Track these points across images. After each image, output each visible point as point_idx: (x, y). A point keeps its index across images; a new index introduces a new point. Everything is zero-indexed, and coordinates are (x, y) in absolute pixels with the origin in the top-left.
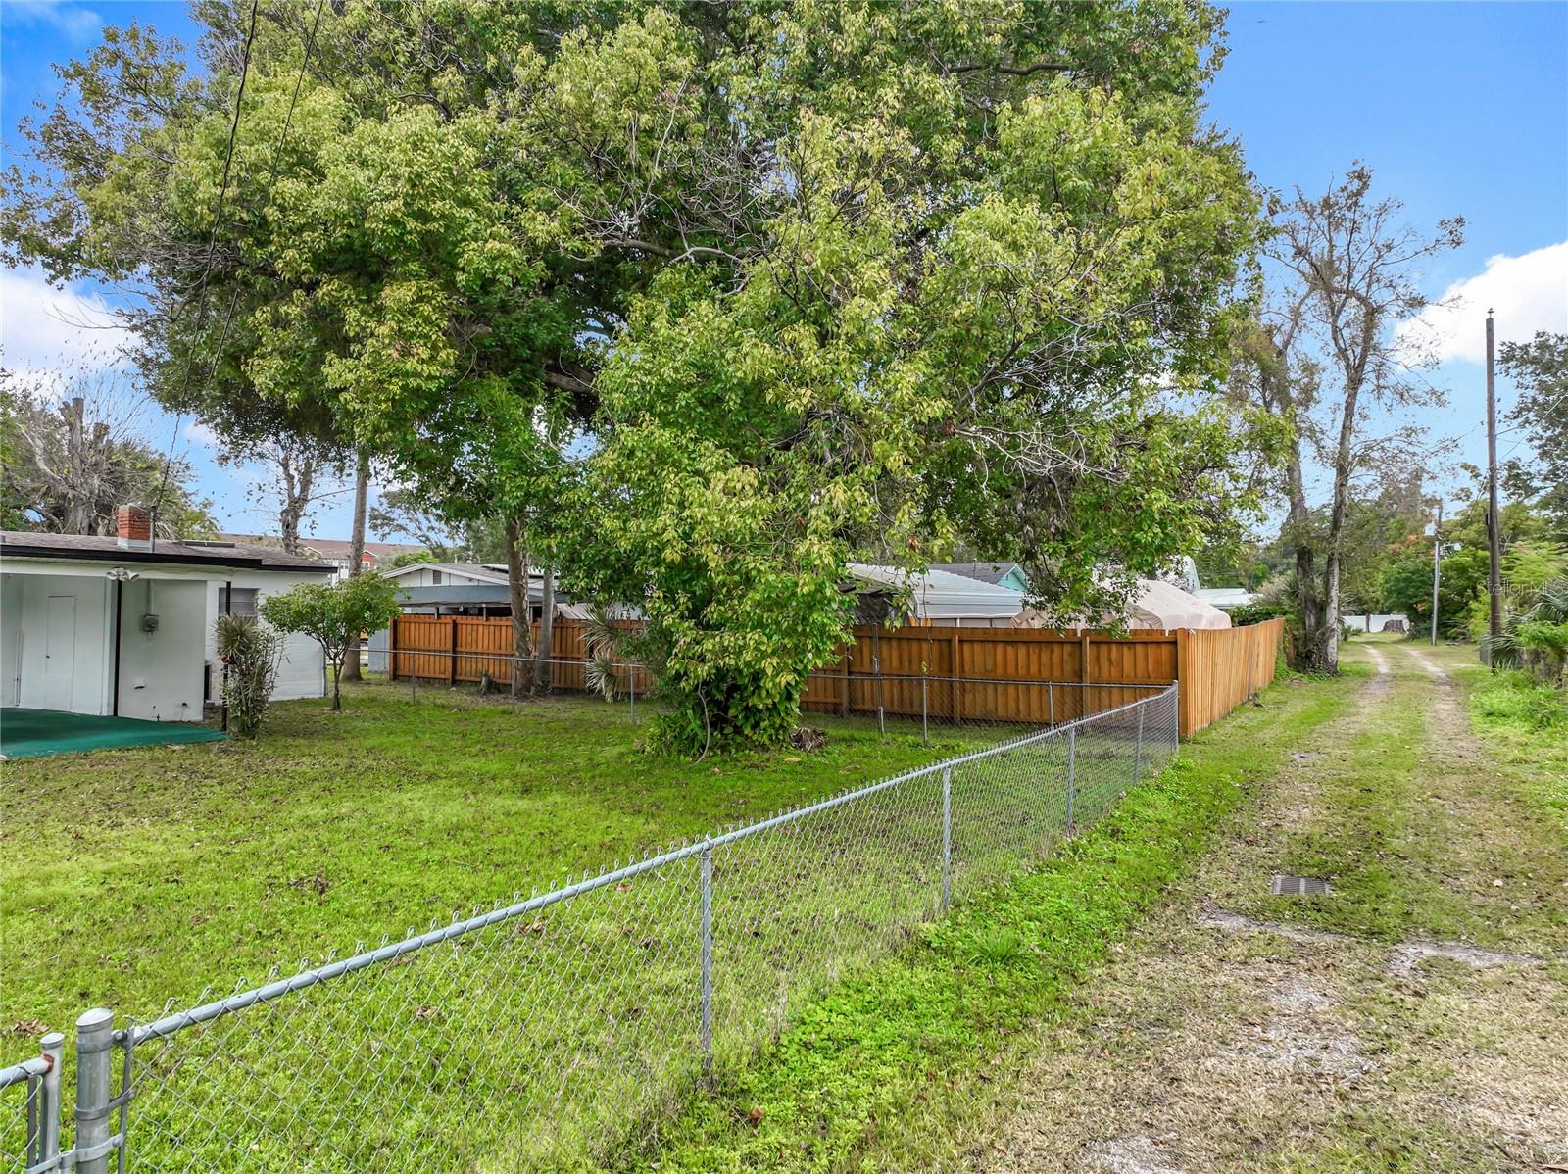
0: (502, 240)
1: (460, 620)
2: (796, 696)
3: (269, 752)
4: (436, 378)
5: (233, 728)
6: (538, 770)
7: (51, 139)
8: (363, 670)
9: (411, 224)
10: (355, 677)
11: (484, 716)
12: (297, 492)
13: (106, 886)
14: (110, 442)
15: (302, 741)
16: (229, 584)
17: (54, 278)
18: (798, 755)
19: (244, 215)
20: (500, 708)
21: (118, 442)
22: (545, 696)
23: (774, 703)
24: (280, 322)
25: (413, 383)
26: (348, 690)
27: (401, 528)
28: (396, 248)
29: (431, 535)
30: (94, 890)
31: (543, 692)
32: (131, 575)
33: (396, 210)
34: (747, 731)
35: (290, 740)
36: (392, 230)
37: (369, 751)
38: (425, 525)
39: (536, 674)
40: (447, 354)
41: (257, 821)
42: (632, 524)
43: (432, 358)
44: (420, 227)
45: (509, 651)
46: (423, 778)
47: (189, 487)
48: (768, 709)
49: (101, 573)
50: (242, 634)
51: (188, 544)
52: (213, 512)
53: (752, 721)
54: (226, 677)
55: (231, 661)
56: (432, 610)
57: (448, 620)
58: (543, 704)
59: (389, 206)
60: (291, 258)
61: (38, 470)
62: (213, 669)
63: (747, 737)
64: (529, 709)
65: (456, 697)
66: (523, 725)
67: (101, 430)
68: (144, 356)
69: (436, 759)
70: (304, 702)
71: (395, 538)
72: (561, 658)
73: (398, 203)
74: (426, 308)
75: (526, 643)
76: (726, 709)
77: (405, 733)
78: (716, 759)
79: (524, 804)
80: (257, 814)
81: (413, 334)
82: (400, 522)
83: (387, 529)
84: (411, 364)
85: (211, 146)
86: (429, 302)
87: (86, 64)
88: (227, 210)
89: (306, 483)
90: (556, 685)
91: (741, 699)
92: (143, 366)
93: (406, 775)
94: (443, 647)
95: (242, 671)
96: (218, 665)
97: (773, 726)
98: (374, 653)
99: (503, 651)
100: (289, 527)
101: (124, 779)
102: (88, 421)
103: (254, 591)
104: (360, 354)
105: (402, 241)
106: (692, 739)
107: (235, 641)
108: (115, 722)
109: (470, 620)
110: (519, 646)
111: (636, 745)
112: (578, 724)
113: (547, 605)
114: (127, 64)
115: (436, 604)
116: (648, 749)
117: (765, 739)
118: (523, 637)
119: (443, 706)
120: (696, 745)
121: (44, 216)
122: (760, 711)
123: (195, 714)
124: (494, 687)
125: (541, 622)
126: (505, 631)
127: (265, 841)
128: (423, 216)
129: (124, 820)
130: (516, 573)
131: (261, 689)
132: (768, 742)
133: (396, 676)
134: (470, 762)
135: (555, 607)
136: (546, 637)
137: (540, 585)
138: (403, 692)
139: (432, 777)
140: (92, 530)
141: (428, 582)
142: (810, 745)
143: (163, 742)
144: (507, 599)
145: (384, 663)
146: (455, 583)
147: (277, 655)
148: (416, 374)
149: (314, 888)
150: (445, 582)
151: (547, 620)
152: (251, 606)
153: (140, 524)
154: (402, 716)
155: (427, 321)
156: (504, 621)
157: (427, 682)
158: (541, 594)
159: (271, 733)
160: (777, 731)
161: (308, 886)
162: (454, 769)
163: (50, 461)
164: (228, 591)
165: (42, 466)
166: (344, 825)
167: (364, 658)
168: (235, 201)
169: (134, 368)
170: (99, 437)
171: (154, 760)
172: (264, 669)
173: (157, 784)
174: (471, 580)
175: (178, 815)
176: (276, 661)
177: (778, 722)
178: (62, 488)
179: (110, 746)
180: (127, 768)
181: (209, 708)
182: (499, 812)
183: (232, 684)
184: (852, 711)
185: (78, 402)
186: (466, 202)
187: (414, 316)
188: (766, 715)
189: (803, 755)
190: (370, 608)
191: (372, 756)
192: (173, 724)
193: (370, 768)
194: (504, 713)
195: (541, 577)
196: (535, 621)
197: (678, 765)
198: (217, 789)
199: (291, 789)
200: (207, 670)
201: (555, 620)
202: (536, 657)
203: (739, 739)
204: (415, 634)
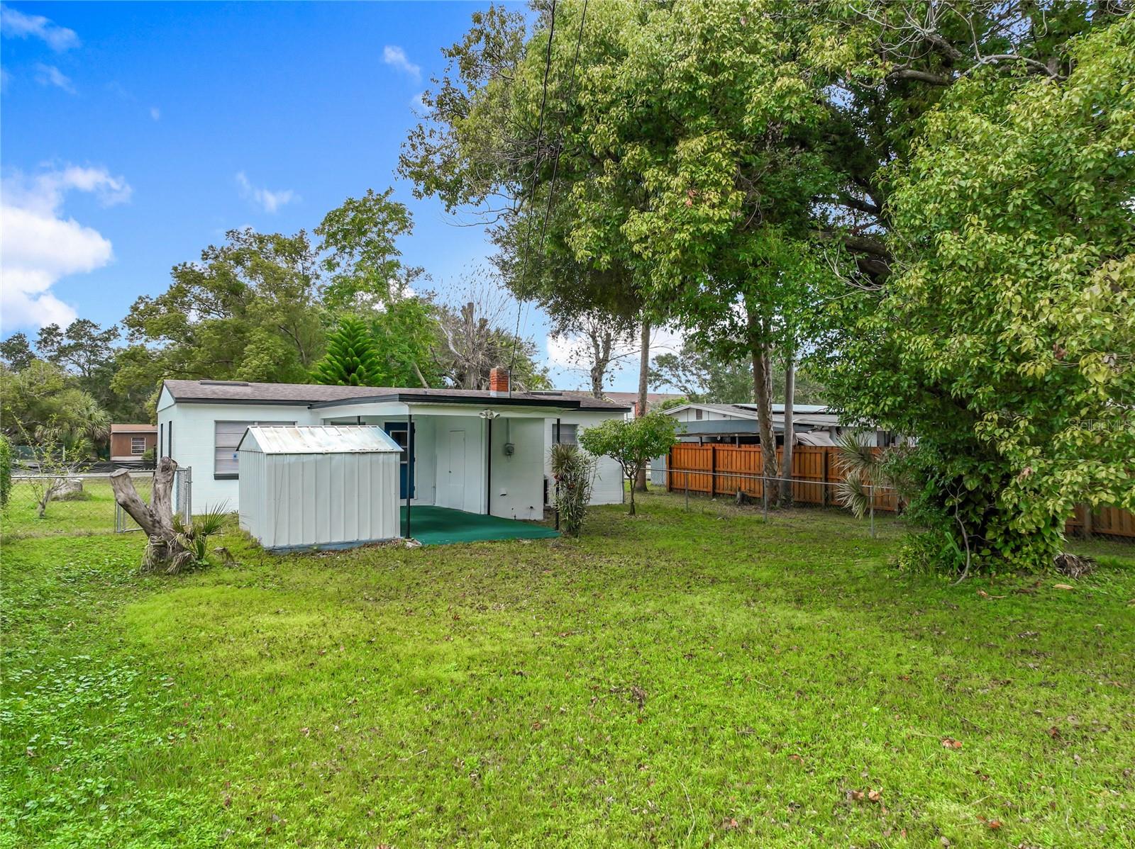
0: (790, 75)
1: (718, 446)
2: (1063, 522)
3: (588, 549)
4: (726, 221)
5: (563, 528)
6: (804, 580)
7: (442, 105)
8: (648, 483)
9: (703, 78)
10: (643, 489)
11: (744, 524)
12: (601, 355)
13: (469, 673)
14: (488, 330)
15: (610, 541)
16: (558, 420)
17: (449, 207)
18: (1067, 582)
19: (564, 106)
20: (756, 517)
21: (493, 330)
22: (788, 508)
23: (1039, 529)
24: (593, 195)
25: (705, 228)
26: (640, 499)
27: (667, 381)
28: (689, 105)
29: (688, 385)
30: (460, 676)
31: (786, 505)
32: (495, 414)
33: (690, 65)
34: (1007, 554)
35: (603, 540)
36: (686, 87)
37: (662, 552)
38: (683, 378)
39: (781, 490)
40: (736, 197)
41: (582, 615)
42: (952, 342)
43: (722, 203)
44: (711, 80)
45: (757, 471)
46: (708, 581)
47: (534, 359)
48: (1031, 534)
49: (475, 414)
50: (568, 458)
51: (533, 394)
52: (549, 375)
53: (1012, 544)
54: (558, 490)
55: (561, 479)
56: (697, 439)
57: (710, 446)
58: (789, 515)
59: (683, 65)
60: (601, 134)
61: (450, 352)
62: (549, 482)
63: (1006, 560)
64: (780, 518)
65: (717, 506)
66: (777, 533)
67: (484, 322)
68: (503, 261)
69: (714, 563)
70: (609, 507)
71: (663, 389)
72: (800, 478)
73: (693, 58)
74: (716, 156)
75: (772, 465)
76: (983, 532)
77: (686, 537)
78: (978, 581)
79: (801, 618)
80: (581, 607)
81: (705, 181)
82: (667, 377)
83: (658, 383)
84: (704, 210)
85: (540, 54)
86: (719, 151)
87: (462, 46)
88: (551, 104)
89: (607, 348)
90: (797, 499)
91: (1000, 523)
92: (503, 268)
93: (693, 578)
94: (705, 468)
95: (568, 485)
96: (553, 481)
97: (1036, 552)
98: (656, 471)
99: (752, 471)
100: (597, 380)
101: (490, 567)
102: (476, 318)
103: (575, 426)
104: (658, 207)
105: (694, 97)
106: (951, 559)
107: (563, 464)
108: (488, 520)
109: (726, 447)
110: (766, 468)
111: (890, 560)
112: (823, 536)
113: (788, 434)
114: (487, 36)
115: (699, 435)
116: (902, 565)
117: (1028, 564)
118: (770, 460)
119: (710, 514)
120: (956, 565)
121: (437, 159)
122: (1021, 536)
123: (538, 515)
124: (747, 500)
125: (783, 448)
126: (756, 455)
127: (588, 637)
128: (715, 68)
129: (487, 604)
130: (763, 409)
131: (582, 499)
132: (1031, 566)
133: (671, 488)
134: (742, 568)
135: (794, 436)
136: (788, 460)
137: (782, 418)
138: (678, 502)
139: (714, 581)
140: (479, 388)
141: (692, 418)
142: (1076, 571)
143: (517, 538)
144: (757, 430)
145: (663, 479)
146: (712, 418)
147: (592, 474)
148: (708, 219)
149: (632, 699)
150: (705, 418)
151: (788, 447)
152: (573, 437)
153: (503, 381)
154: (680, 521)
155: (718, 168)
156: (752, 448)
157: (695, 494)
158: (783, 426)
159: (588, 532)
160: (1041, 555)
161: (627, 695)
162: (732, 574)
163: (455, 343)
164: (558, 426)
165: (452, 348)
166: (650, 626)
167: (648, 473)
168: (556, 95)
169: (497, 270)
170: (482, 326)
171: (511, 552)
172: (584, 484)
173: (511, 573)
174: (725, 416)
175: (524, 603)
176: (591, 479)
177: (1042, 547)
178: (462, 362)
179: (483, 539)
180: (493, 558)
181: (547, 510)
182: (783, 626)
183: (562, 496)
184: (1096, 534)
185: (471, 305)
186: (753, 49)
187: (705, 165)
188: (1028, 540)
189: (1072, 581)
190: (657, 438)
191: (663, 557)
192: (525, 521)
193: (664, 568)
194: (758, 522)
195: (782, 413)
196: (777, 448)
197: (938, 584)
198: (552, 580)
199: (606, 585)
200: (546, 482)
201: (794, 447)
202: (780, 477)
203: (998, 562)
204: (685, 457)
